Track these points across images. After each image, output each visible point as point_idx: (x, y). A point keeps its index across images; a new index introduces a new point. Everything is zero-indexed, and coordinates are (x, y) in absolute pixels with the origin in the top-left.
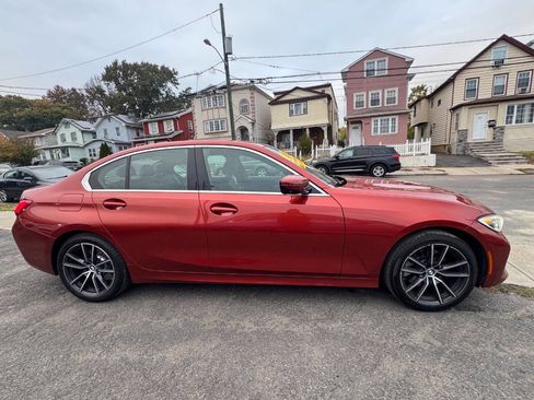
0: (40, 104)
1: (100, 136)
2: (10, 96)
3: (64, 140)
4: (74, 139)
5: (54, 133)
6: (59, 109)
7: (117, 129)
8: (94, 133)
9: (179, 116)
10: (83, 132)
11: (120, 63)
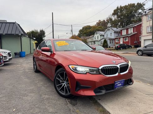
0: (94, 27)
1: (105, 37)
2: (87, 26)
3: (95, 39)
4: (98, 38)
5: (93, 37)
6: (98, 28)
7: (111, 33)
8: (104, 36)
9: (136, 25)
10: (101, 35)
11: (119, 7)
